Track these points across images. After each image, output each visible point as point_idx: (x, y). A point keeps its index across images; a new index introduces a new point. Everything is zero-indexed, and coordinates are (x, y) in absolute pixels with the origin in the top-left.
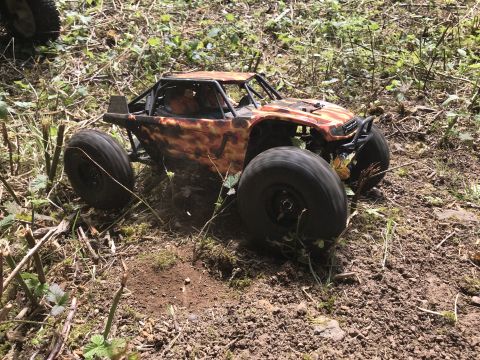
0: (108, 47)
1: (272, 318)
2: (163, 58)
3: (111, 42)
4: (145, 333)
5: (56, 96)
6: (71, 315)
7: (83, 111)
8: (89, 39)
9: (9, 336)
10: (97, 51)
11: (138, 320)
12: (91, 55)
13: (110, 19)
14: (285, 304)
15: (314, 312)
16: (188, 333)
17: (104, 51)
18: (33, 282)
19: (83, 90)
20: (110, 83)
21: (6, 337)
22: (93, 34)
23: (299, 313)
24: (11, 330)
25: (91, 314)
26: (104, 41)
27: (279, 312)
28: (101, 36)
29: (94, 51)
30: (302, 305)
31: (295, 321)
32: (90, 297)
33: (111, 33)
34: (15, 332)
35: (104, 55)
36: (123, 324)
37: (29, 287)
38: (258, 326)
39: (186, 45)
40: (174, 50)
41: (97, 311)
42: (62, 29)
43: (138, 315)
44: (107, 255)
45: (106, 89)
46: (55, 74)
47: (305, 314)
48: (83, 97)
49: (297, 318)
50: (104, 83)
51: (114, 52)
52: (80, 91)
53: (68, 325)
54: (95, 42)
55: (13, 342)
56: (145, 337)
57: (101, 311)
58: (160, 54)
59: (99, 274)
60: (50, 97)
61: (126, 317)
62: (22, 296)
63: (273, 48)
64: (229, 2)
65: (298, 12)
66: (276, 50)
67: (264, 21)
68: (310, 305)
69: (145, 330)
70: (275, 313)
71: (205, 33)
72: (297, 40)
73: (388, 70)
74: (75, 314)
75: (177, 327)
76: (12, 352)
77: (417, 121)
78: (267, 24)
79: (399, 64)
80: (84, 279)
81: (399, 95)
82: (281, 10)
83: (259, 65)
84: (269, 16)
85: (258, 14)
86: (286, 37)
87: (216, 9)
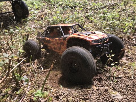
0: (41, 20)
1: (96, 91)
3: (42, 19)
6: (29, 87)
7: (34, 35)
8: (36, 18)
9: (9, 93)
10: (38, 21)
11: (50, 89)
12: (37, 22)
13: (42, 13)
14: (100, 87)
15: (111, 90)
16: (68, 94)
17: (40, 21)
18: (18, 76)
19: (34, 30)
21: (7, 93)
22: (38, 16)
24: (9, 91)
25: (35, 87)
26: (40, 18)
29: (37, 21)
30: (106, 88)
31: (105, 92)
32: (35, 82)
33: (42, 16)
34: (11, 92)
35: (40, 22)
36: (46, 90)
37: (17, 78)
38: (92, 93)
39: (64, 19)
40: (60, 20)
41: (37, 86)
42: (29, 15)
43: (50, 88)
45: (40, 30)
46: (26, 26)
47: (107, 90)
49: (105, 91)
50: (40, 28)
51: (43, 21)
53: (28, 90)
54: (38, 19)
55: (10, 94)
56: (53, 95)
57: (38, 86)
58: (56, 21)
60: (25, 31)
61: (47, 88)
62: (13, 82)
63: (88, 21)
64: (75, 10)
65: (95, 13)
66: (89, 22)
67: (85, 15)
68: (109, 88)
69: (53, 92)
70: (97, 89)
71: (69, 17)
72: (95, 19)
73: (123, 27)
74: (30, 87)
75: (64, 92)
76: (9, 98)
77: (134, 41)
78: (86, 15)
79: (127, 25)
80: (33, 78)
81: (128, 33)
82: (90, 12)
83: (84, 25)
84: (86, 13)
85: (83, 13)
86: (92, 18)
87: (72, 11)
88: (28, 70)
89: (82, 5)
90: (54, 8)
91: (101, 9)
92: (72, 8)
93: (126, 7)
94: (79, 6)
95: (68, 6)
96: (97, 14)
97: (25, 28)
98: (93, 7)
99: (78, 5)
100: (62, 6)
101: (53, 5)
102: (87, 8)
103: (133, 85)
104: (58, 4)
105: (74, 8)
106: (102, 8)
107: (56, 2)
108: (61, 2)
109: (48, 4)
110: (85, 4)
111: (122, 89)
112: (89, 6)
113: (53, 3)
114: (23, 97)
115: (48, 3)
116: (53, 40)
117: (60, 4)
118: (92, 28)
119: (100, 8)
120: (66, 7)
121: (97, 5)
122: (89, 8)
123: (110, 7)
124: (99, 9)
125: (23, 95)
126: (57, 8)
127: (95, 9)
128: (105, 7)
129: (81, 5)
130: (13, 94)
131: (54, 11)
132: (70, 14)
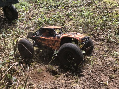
0: (29, 20)
1: (64, 84)
2: (42, 23)
5: (17, 32)
7: (23, 36)
10: (27, 21)
11: (33, 85)
12: (25, 22)
13: (30, 14)
14: (67, 81)
15: (73, 83)
16: (44, 88)
17: (28, 21)
18: (9, 76)
22: (26, 17)
25: (22, 84)
27: (65, 83)
28: (28, 18)
30: (71, 81)
33: (30, 17)
34: (5, 88)
35: (28, 22)
36: (30, 86)
37: (9, 77)
38: (60, 86)
39: (47, 19)
40: (44, 21)
41: (24, 83)
42: (19, 16)
44: (27, 70)
45: (28, 30)
46: (17, 27)
47: (71, 83)
48: (23, 32)
49: (69, 84)
51: (31, 21)
52: (22, 31)
54: (26, 19)
59: (25, 74)
61: (30, 84)
62: (7, 80)
64: (58, 9)
66: (69, 20)
68: (73, 81)
69: (34, 87)
70: (64, 83)
72: (74, 17)
74: (19, 84)
75: (42, 86)
77: (102, 36)
78: (67, 14)
80: (21, 75)
82: (70, 10)
83: (65, 24)
84: (67, 12)
85: (65, 11)
86: (71, 17)
87: (55, 10)
88: (18, 68)
89: (64, 4)
90: (40, 8)
91: (80, 6)
92: (55, 7)
93: (101, 3)
94: (62, 5)
95: (52, 6)
96: (76, 12)
97: (16, 30)
98: (73, 5)
99: (61, 4)
100: (47, 5)
101: (39, 5)
102: (68, 7)
104: (44, 4)
105: (57, 7)
106: (81, 6)
108: (46, 2)
109: (34, 4)
110: (66, 3)
112: (70, 4)
113: (39, 3)
115: (35, 3)
117: (45, 4)
118: (71, 26)
119: (79, 5)
120: (50, 7)
121: (76, 3)
122: (70, 6)
123: (87, 4)
126: (42, 7)
127: (74, 7)
128: (83, 4)
129: (62, 4)
131: (40, 11)
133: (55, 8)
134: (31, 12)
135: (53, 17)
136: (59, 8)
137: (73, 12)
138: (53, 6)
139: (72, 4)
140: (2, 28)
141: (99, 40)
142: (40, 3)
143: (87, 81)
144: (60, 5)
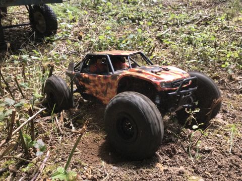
0: (78, 40)
1: (163, 173)
2: (105, 45)
3: (80, 38)
4: (87, 174)
5: (51, 58)
6: (45, 160)
7: (63, 66)
8: (70, 35)
9: (10, 168)
10: (73, 41)
11: (83, 166)
12: (70, 43)
13: (81, 28)
14: (171, 166)
15: (189, 173)
16: (112, 177)
17: (76, 41)
18: (28, 140)
19: (65, 57)
20: (78, 55)
21: (8, 168)
22: (72, 34)
23: (180, 172)
24: (11, 165)
25: (57, 161)
26: (77, 37)
27: (167, 170)
28: (76, 35)
29: (72, 41)
30: (182, 168)
31: (178, 177)
32: (57, 151)
33: (81, 34)
34: (14, 166)
35: (76, 43)
36: (74, 167)
37: (26, 142)
38: (155, 177)
39: (117, 40)
40: (111, 42)
41: (60, 159)
42: (58, 30)
43: (83, 163)
44: (68, 133)
45: (76, 58)
46: (52, 49)
47: (183, 173)
48: (64, 60)
49: (178, 175)
50: (75, 55)
51: (82, 42)
52: (63, 56)
53: (43, 165)
54: (73, 38)
55: (11, 171)
56: (87, 176)
57: (62, 159)
58: (104, 44)
60: (49, 59)
61: (77, 164)
62: (20, 148)
63: (160, 46)
64: (139, 24)
65: (174, 31)
66: (162, 47)
67: (156, 34)
68: (186, 169)
69: (87, 172)
70: (165, 171)
71: (126, 37)
72: (173, 43)
73: (221, 59)
74: (48, 160)
75: (106, 173)
76: (10, 177)
77: (239, 84)
78: (158, 35)
79: (228, 56)
80: (54, 144)
81: (229, 70)
82: (165, 30)
83: (153, 53)
84: (159, 32)
85: (153, 30)
86: (167, 41)
87: (133, 27)
88: (48, 128)
89: (152, 16)
90: (103, 19)
91: (185, 25)
92: (133, 21)
93: (230, 22)
94: (147, 18)
95: (127, 18)
96: (177, 33)
97: (50, 53)
98: (170, 21)
99: (145, 17)
100: (117, 16)
101: (101, 15)
102: (160, 23)
103: (231, 166)
104: (110, 13)
105: (137, 21)
106: (187, 23)
107: (106, 10)
108: (116, 11)
109: (91, 12)
110: (156, 15)
111: (210, 172)
112: (164, 19)
113: (101, 12)
114: (34, 178)
115: (93, 10)
116: (94, 78)
117: (113, 13)
118: (167, 58)
119: (183, 22)
120: (123, 19)
121: (177, 17)
122: (164, 22)
123: (201, 21)
124: (182, 24)
125: (33, 174)
126: (107, 19)
127: (174, 25)
128: (193, 21)
129: (149, 16)
130: (18, 171)
131: (102, 26)
132: (130, 32)
133: (134, 23)
134: (83, 25)
135: (128, 39)
136: (141, 23)
137: (172, 34)
138: (129, 19)
139: (170, 19)
140: (21, 48)
141: (233, 90)
142: (103, 10)
143: (223, 174)
144: (143, 18)
